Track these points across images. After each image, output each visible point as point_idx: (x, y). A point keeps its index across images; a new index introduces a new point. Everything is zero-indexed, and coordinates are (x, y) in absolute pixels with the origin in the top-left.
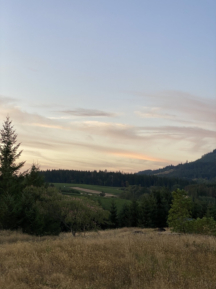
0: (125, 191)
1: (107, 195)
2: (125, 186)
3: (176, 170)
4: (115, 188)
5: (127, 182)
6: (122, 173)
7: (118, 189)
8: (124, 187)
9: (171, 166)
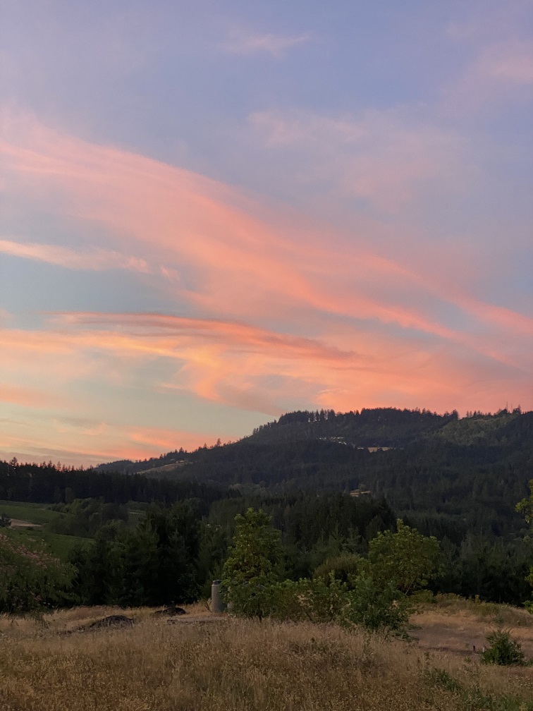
0: (63, 514)
1: (15, 523)
2: (64, 501)
3: (191, 463)
4: (36, 505)
5: (67, 489)
6: (56, 467)
7: (44, 509)
8: (61, 504)
9: (181, 451)
